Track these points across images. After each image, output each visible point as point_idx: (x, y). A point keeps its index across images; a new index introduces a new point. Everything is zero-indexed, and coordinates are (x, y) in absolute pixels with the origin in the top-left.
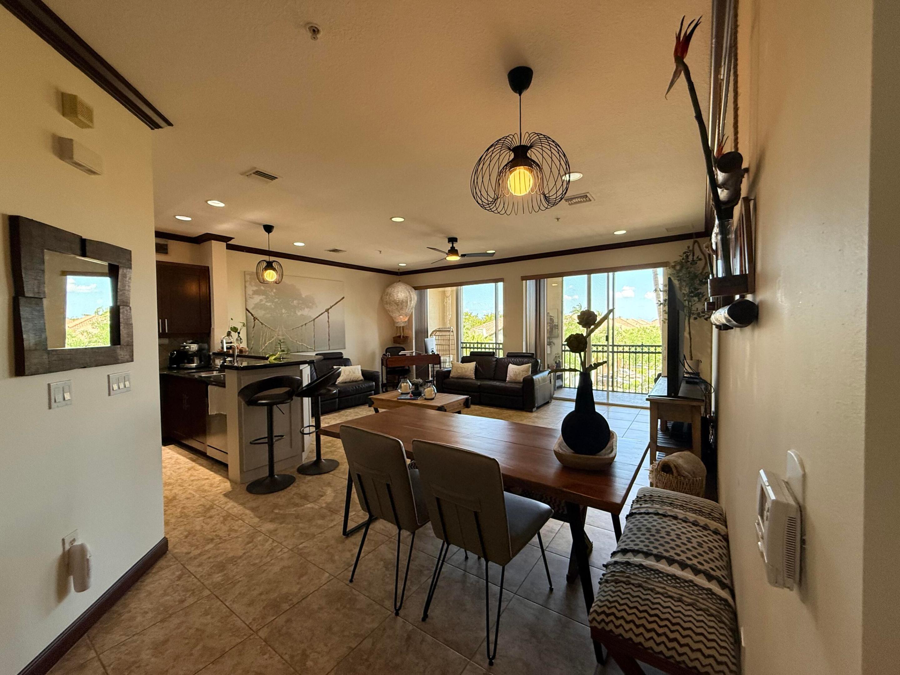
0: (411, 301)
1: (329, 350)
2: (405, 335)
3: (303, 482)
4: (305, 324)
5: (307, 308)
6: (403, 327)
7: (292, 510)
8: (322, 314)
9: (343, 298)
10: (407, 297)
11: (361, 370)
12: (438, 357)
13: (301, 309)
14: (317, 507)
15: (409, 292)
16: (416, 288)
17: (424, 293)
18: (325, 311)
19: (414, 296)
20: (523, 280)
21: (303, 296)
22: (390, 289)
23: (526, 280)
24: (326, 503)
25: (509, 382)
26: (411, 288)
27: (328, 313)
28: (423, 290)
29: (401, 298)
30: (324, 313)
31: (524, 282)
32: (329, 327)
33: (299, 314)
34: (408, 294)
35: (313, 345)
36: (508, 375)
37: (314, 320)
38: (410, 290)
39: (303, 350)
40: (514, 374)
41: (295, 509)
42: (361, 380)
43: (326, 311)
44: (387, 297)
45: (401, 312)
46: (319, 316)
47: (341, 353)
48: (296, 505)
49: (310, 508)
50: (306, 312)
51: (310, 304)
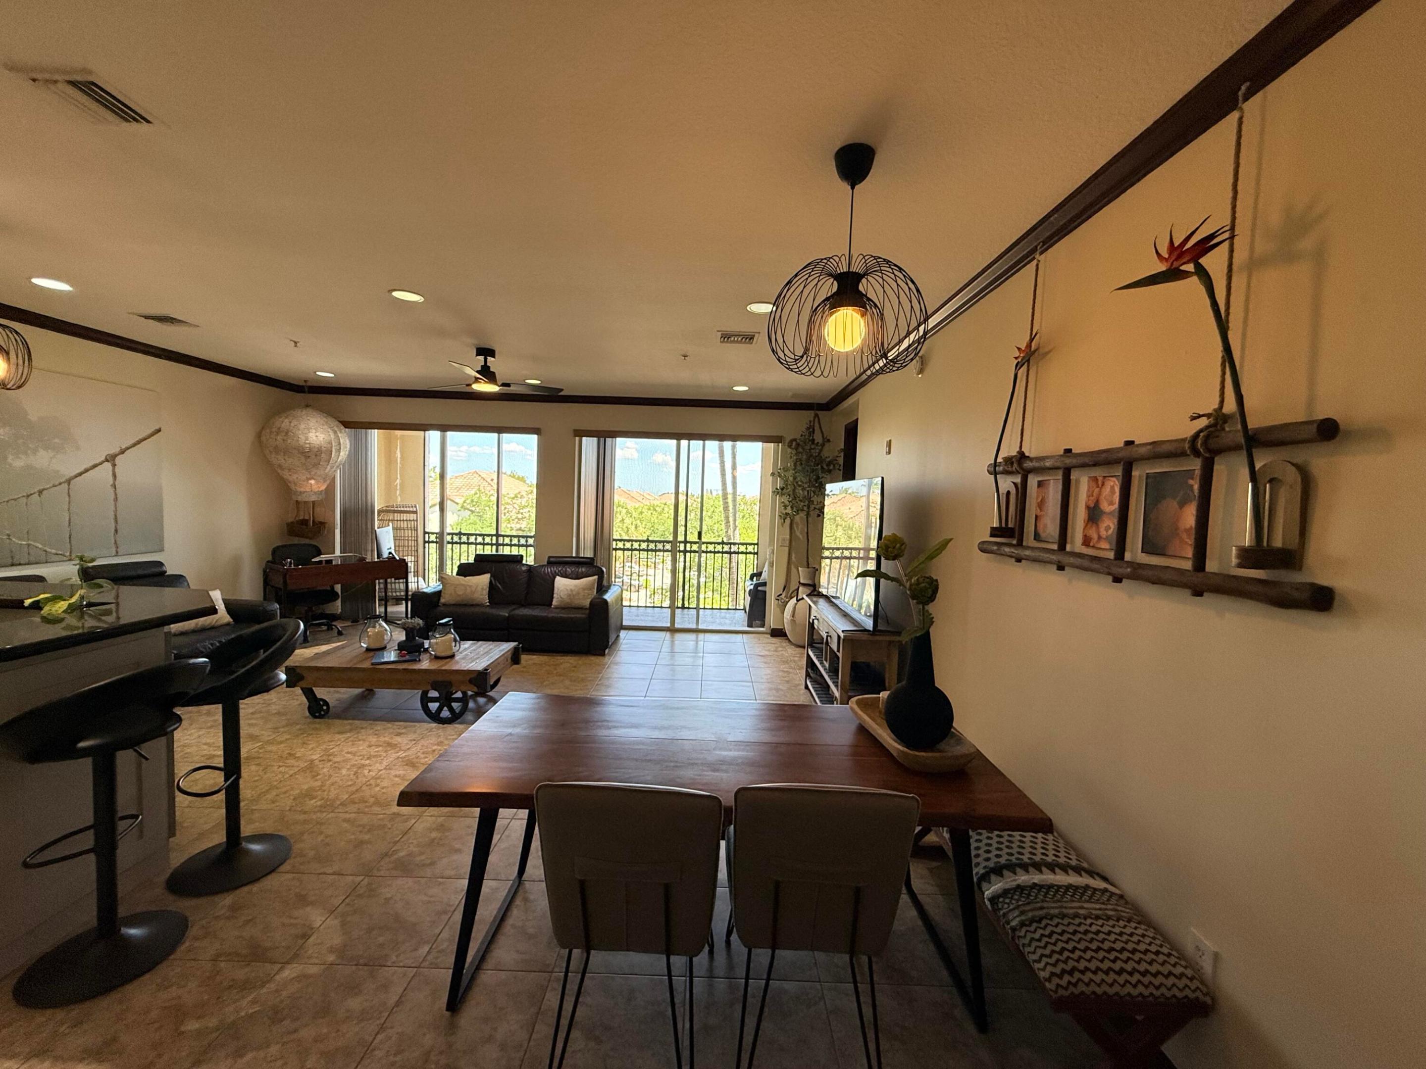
0: (339, 450)
1: (117, 554)
2: (318, 519)
3: (217, 918)
4: (40, 492)
5: (46, 448)
6: (314, 502)
7: (245, 1006)
8: (95, 466)
9: (159, 430)
10: (330, 443)
11: (223, 600)
12: (403, 564)
13: (26, 454)
14: (313, 970)
15: (335, 432)
16: (347, 425)
17: (366, 434)
18: (103, 458)
19: (345, 439)
20: (576, 436)
21: (33, 416)
22: (287, 420)
23: (581, 436)
24: (331, 950)
25: (556, 608)
26: (337, 422)
27: (114, 465)
28: (363, 430)
29: (318, 442)
30: (101, 463)
31: (577, 438)
32: (116, 499)
33: (19, 463)
34: (332, 436)
35: (68, 546)
36: (555, 595)
37: (69, 481)
38: (336, 429)
39: (32, 559)
40: (569, 595)
41: (250, 998)
42: (228, 624)
43: (107, 460)
44: (279, 438)
45: (314, 471)
46: (86, 471)
47: (160, 564)
48: (246, 986)
49: (299, 978)
50: (42, 459)
51: (56, 440)
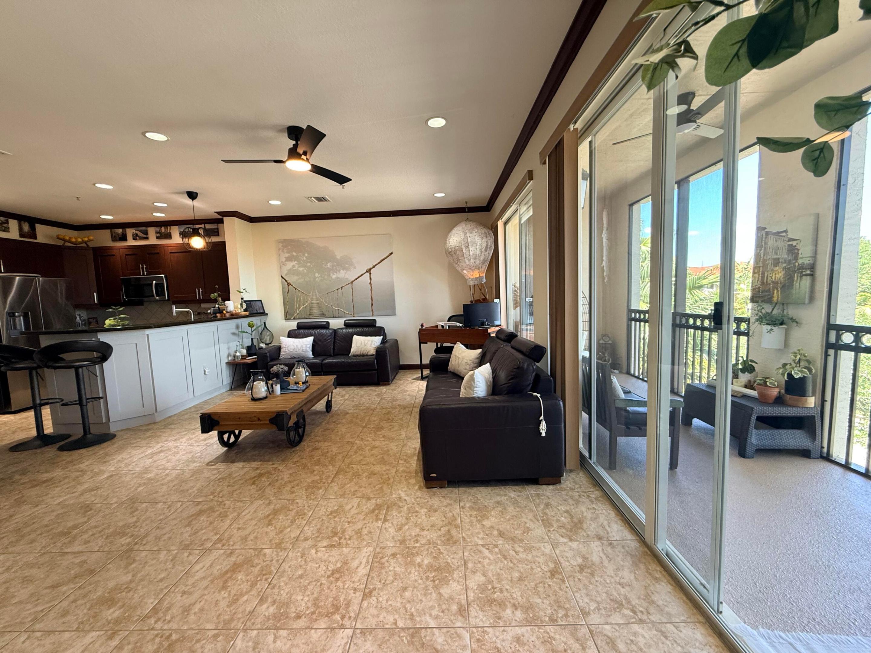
1: (373, 316)
4: (342, 288)
5: (343, 269)
9: (392, 254)
13: (336, 272)
21: (338, 257)
27: (370, 274)
30: (364, 274)
32: (371, 290)
33: (334, 277)
35: (352, 310)
37: (352, 282)
39: (340, 315)
43: (367, 272)
46: (359, 277)
50: (342, 274)
51: (347, 265)
